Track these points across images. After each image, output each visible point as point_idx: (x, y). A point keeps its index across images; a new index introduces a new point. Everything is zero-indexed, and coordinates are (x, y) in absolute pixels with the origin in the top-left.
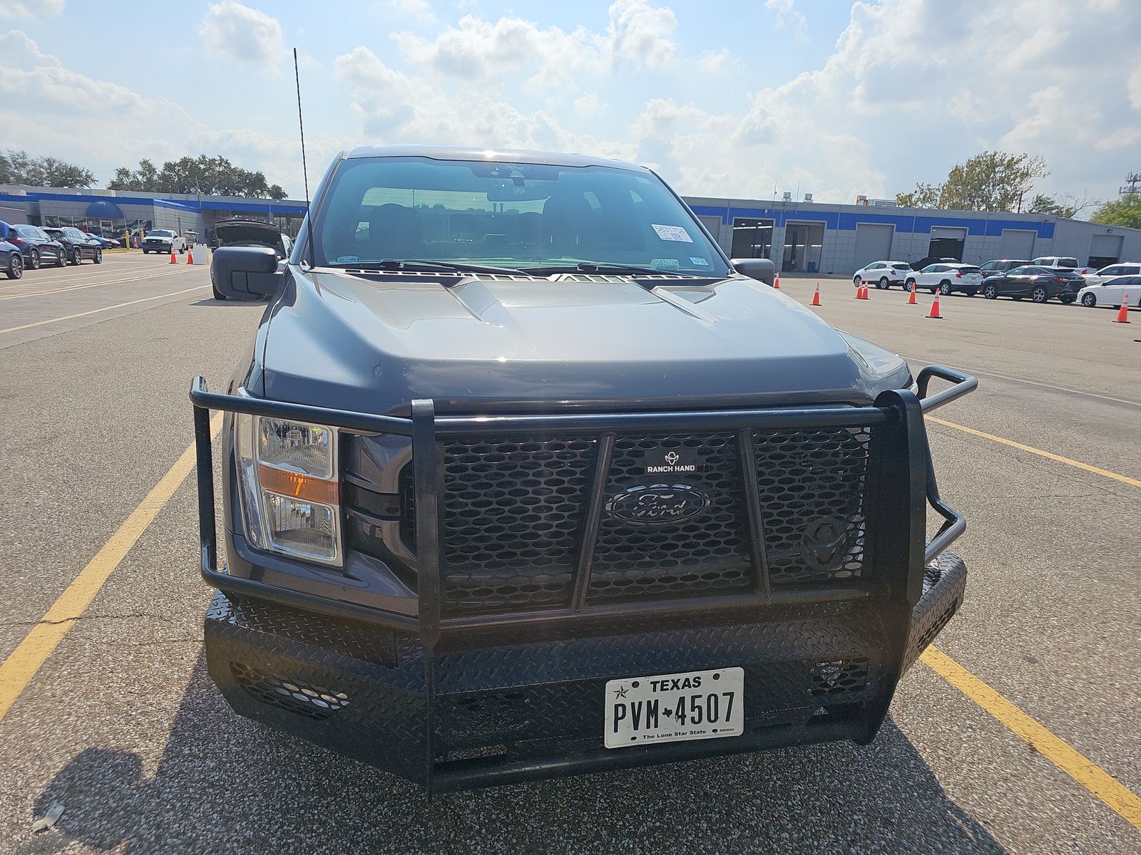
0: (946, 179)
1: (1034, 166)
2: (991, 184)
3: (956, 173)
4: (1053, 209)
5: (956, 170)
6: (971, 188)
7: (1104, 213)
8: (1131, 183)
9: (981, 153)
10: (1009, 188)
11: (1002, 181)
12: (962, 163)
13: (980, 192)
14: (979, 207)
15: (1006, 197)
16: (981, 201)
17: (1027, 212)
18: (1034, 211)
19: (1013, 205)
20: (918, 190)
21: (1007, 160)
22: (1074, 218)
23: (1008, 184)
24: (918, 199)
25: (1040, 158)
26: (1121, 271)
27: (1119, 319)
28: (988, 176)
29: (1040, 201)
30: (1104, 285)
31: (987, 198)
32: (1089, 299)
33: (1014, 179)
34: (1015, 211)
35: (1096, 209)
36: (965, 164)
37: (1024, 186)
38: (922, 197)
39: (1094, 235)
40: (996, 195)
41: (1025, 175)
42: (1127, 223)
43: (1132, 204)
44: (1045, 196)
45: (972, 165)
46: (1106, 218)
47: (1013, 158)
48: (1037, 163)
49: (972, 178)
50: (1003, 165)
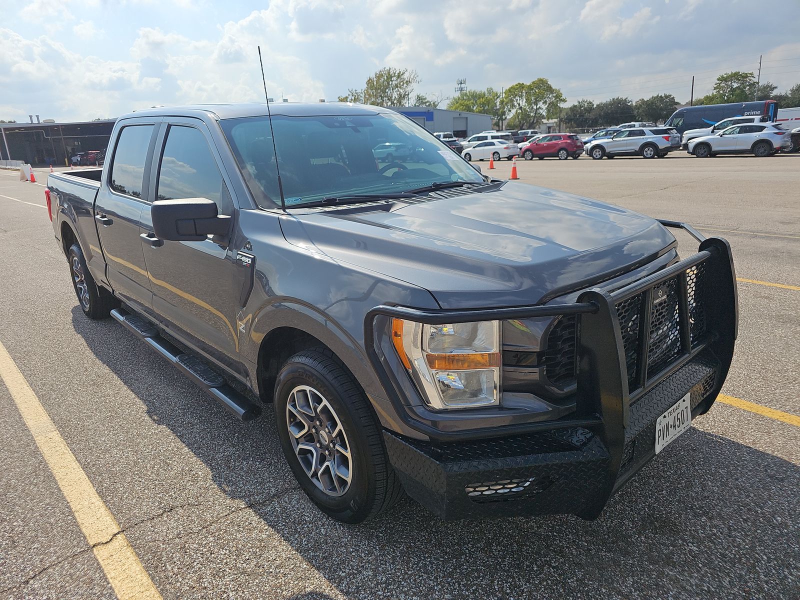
0: (365, 86)
1: (412, 77)
2: (391, 88)
3: (370, 82)
4: (426, 103)
5: (370, 79)
6: (381, 92)
7: (453, 104)
8: (460, 85)
9: (381, 68)
10: (401, 91)
11: (397, 86)
12: (373, 76)
13: (386, 94)
14: (387, 103)
15: (401, 96)
16: (388, 99)
17: (414, 105)
18: (417, 104)
19: (405, 101)
20: (350, 93)
21: (397, 73)
22: (438, 108)
23: (400, 88)
24: (352, 99)
25: (414, 71)
26: (479, 139)
27: (490, 167)
28: (388, 83)
29: (419, 98)
30: (474, 147)
31: (391, 98)
32: (468, 157)
33: (403, 85)
34: (407, 105)
35: (448, 102)
36: (374, 76)
37: (409, 89)
38: (353, 98)
39: (454, 118)
40: (395, 95)
41: (408, 82)
42: (465, 110)
43: (465, 98)
44: (421, 95)
45: (379, 76)
46: (454, 107)
47: (400, 72)
48: (413, 75)
49: (380, 85)
50: (395, 76)
